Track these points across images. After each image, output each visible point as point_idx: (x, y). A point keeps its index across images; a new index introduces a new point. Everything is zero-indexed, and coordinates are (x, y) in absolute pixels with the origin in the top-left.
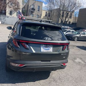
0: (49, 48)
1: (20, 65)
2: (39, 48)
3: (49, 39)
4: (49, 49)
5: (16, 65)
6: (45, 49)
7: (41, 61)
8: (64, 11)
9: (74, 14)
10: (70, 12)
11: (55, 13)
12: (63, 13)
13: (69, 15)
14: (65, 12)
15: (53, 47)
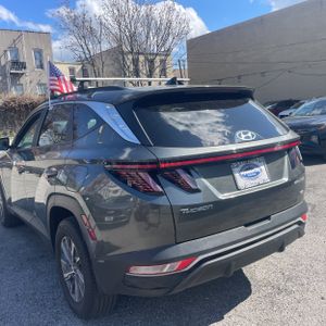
0: (257, 170)
1: (179, 263)
2: (228, 177)
3: (249, 135)
4: (258, 173)
5: (167, 268)
6: (246, 176)
7: (246, 225)
8: (139, 54)
9: (171, 60)
10: (157, 55)
11: (108, 65)
12: (136, 62)
13: (156, 65)
14: (141, 58)
15: (267, 163)
